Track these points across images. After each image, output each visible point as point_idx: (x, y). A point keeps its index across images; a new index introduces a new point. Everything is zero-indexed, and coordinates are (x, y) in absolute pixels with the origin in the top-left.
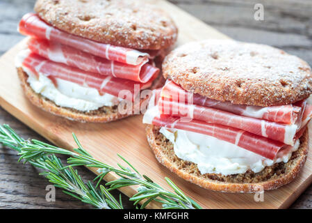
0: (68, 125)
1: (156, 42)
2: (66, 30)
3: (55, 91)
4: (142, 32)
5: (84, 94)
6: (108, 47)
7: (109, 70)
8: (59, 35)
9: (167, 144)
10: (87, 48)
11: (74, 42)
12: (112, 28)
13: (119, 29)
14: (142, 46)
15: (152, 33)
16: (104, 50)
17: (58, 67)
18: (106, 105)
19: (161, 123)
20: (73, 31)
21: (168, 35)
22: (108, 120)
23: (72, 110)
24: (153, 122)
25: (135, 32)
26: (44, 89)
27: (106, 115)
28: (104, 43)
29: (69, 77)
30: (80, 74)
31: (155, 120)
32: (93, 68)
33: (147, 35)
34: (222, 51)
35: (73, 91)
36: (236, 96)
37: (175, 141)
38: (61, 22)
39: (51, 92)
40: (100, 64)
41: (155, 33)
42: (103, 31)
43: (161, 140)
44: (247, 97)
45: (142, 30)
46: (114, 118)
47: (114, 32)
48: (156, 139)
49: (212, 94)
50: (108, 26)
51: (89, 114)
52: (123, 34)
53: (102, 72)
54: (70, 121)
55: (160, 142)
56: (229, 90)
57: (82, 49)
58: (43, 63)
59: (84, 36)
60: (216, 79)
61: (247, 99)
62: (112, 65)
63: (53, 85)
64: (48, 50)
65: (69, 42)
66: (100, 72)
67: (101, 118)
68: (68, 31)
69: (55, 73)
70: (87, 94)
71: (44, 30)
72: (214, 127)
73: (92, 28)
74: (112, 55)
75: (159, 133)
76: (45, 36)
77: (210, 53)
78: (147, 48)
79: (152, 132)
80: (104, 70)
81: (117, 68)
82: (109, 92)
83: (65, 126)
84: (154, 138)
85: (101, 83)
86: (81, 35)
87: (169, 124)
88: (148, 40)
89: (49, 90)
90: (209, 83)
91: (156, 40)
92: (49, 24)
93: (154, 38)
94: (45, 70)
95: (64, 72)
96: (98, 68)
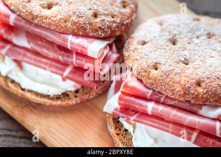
0: (33, 107)
1: (116, 29)
2: (29, 19)
3: (20, 74)
4: (103, 20)
5: (48, 77)
6: (70, 38)
7: (71, 60)
8: (22, 23)
9: (126, 134)
10: (50, 38)
11: (38, 30)
12: (74, 18)
13: (81, 19)
14: (103, 35)
15: (112, 19)
16: (66, 41)
17: (22, 51)
18: (69, 89)
19: (121, 115)
20: (36, 21)
21: (128, 18)
22: (71, 104)
23: (37, 94)
24: (113, 113)
25: (96, 20)
26: (10, 72)
27: (69, 99)
28: (66, 34)
29: (33, 62)
30: (44, 60)
31: (115, 111)
32: (56, 57)
33: (108, 23)
34: (181, 33)
35: (37, 74)
36: (196, 97)
37: (134, 132)
38: (24, 10)
39: (17, 75)
40: (62, 53)
41: (115, 19)
42: (65, 22)
43: (120, 130)
44: (206, 98)
45: (103, 17)
46: (76, 102)
47: (76, 23)
48: (116, 128)
49: (173, 94)
50: (70, 17)
51: (52, 99)
52: (85, 24)
53: (64, 61)
54: (35, 103)
55: (119, 132)
56: (189, 91)
57: (45, 37)
58: (8, 47)
59: (47, 27)
60: (177, 78)
61: (207, 100)
62: (74, 56)
63: (18, 68)
64: (12, 35)
65: (32, 30)
66: (62, 61)
67: (64, 103)
68: (31, 20)
69: (19, 58)
70: (50, 78)
71: (8, 17)
72: (171, 125)
73: (54, 19)
74: (74, 46)
75: (118, 122)
76: (9, 22)
77: (169, 37)
78: (108, 35)
79: (112, 122)
80: (66, 59)
81: (78, 59)
82: (71, 79)
83: (31, 108)
84: (114, 128)
85: (64, 70)
86: (44, 25)
87: (129, 117)
88: (109, 27)
89: (14, 73)
90: (170, 83)
91: (117, 27)
92: (13, 11)
93: (114, 25)
94: (10, 54)
95: (28, 57)
96: (60, 58)
